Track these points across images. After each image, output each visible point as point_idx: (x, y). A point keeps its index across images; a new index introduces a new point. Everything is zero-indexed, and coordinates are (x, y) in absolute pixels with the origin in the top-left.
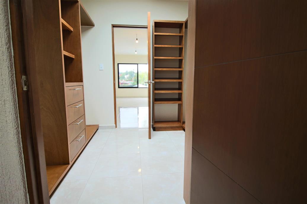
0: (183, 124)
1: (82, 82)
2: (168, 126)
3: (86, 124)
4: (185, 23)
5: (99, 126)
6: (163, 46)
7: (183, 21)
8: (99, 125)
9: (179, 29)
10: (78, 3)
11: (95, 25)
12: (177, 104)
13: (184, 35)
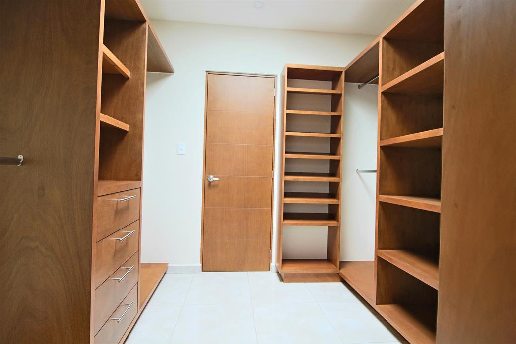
0: (340, 269)
1: (141, 180)
2: (310, 272)
3: (142, 262)
4: (345, 72)
5: (168, 267)
6: (303, 112)
7: (342, 68)
8: (168, 264)
9: (331, 82)
10: (145, 24)
11: (175, 72)
12: (327, 227)
13: (343, 93)
